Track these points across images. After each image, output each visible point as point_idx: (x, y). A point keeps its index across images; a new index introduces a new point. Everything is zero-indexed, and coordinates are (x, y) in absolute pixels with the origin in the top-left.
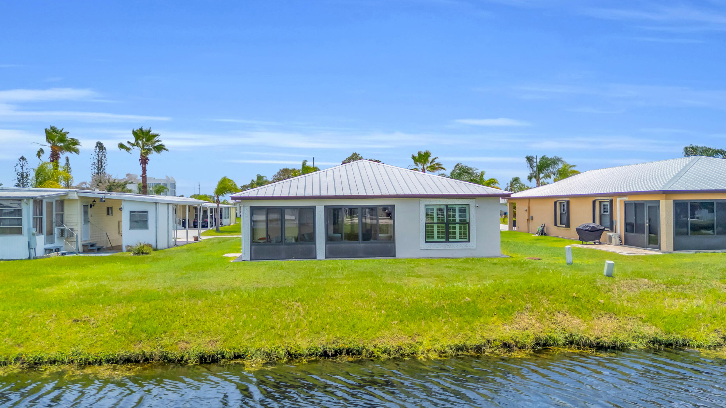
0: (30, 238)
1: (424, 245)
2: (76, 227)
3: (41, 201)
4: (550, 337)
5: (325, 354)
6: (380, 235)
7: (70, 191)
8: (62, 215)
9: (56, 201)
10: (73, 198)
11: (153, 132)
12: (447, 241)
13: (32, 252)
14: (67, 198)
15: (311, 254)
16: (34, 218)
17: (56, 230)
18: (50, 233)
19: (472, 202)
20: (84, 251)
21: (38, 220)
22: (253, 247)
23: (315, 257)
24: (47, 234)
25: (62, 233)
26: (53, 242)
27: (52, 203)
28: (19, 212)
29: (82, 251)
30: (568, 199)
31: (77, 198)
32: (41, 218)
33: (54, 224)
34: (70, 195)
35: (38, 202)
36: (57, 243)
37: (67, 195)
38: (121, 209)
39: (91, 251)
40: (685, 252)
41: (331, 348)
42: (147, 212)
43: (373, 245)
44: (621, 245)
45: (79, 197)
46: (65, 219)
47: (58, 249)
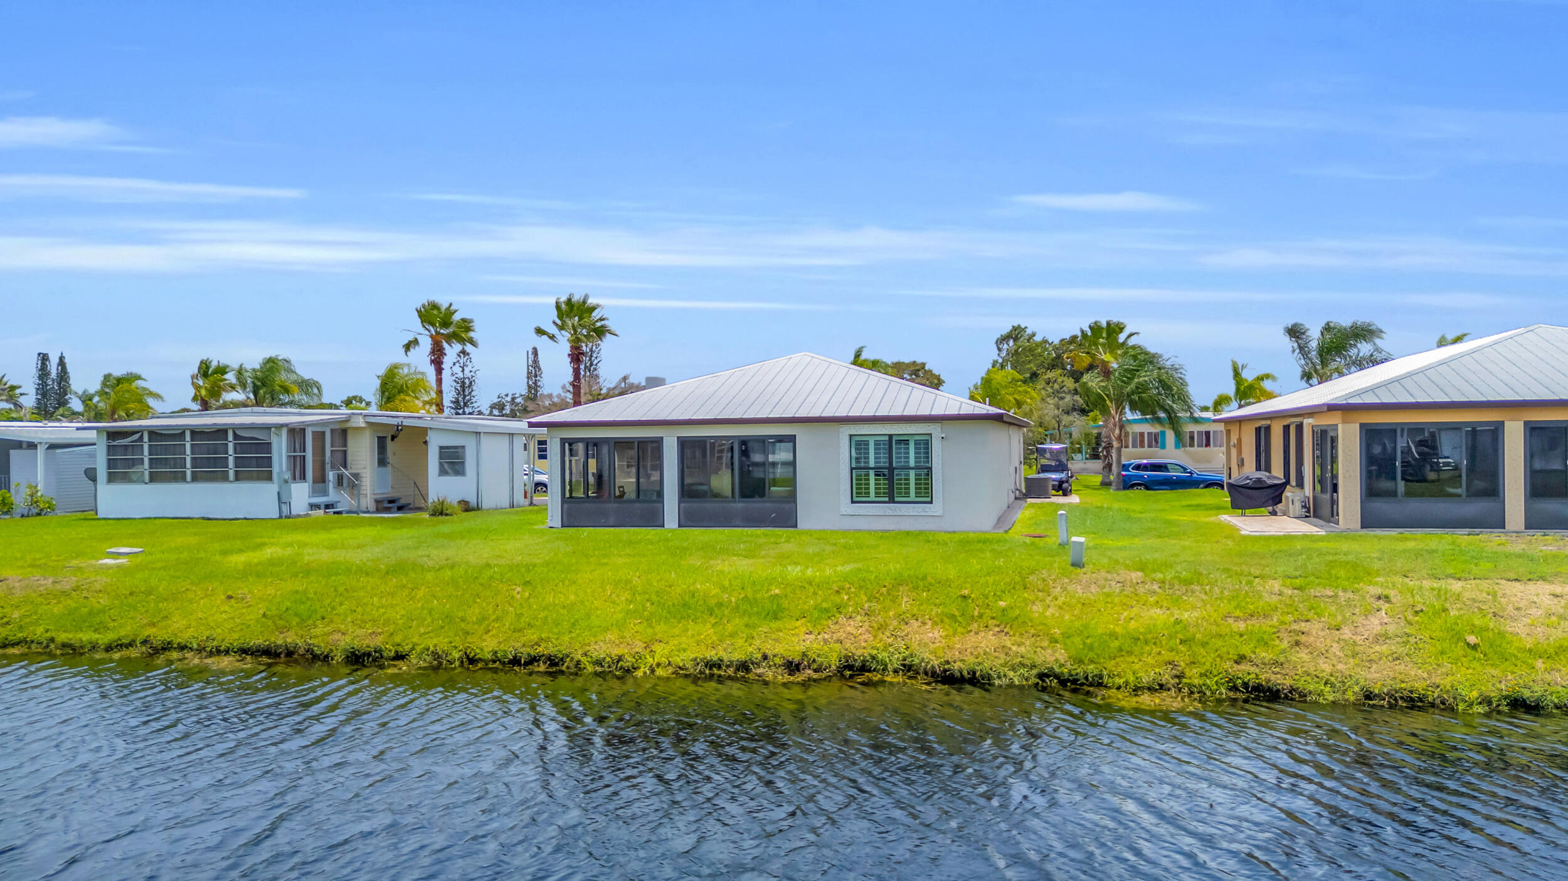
0: (280, 487)
1: (847, 507)
2: (364, 471)
3: (303, 431)
4: (873, 658)
5: (515, 661)
6: (772, 488)
7: (353, 414)
8: (345, 452)
9: (332, 431)
10: (358, 425)
11: (591, 301)
12: (892, 501)
13: (285, 508)
14: (348, 425)
15: (654, 519)
16: (289, 457)
17: (331, 476)
18: (321, 479)
19: (935, 430)
20: (378, 511)
21: (298, 459)
22: (566, 506)
23: (661, 523)
24: (314, 482)
25: (340, 480)
26: (325, 493)
27: (323, 433)
28: (267, 447)
29: (375, 509)
30: (1268, 422)
31: (363, 425)
32: (304, 457)
33: (328, 467)
34: (352, 420)
35: (296, 433)
36: (333, 495)
37: (347, 421)
38: (426, 443)
39: (387, 510)
40: (1379, 532)
41: (525, 652)
42: (463, 447)
43: (757, 505)
44: (1307, 517)
45: (367, 423)
46: (349, 458)
47: (332, 505)
